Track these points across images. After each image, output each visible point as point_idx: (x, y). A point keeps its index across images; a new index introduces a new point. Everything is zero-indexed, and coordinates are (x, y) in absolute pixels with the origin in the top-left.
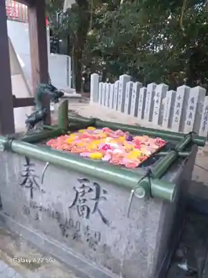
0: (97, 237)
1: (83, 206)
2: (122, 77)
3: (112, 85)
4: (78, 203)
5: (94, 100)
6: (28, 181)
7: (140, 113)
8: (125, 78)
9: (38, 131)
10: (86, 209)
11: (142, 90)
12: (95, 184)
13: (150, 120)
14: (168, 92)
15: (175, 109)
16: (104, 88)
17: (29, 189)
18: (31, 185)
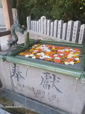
0: (54, 97)
1: (46, 85)
2: (42, 18)
3: (37, 22)
4: (43, 83)
5: (29, 29)
6: (16, 74)
7: (51, 34)
8: (43, 18)
9: (15, 48)
10: (48, 86)
11: (52, 23)
12: (53, 75)
13: (57, 37)
14: (64, 24)
15: (68, 31)
16: (33, 23)
17: (17, 78)
18: (18, 76)
